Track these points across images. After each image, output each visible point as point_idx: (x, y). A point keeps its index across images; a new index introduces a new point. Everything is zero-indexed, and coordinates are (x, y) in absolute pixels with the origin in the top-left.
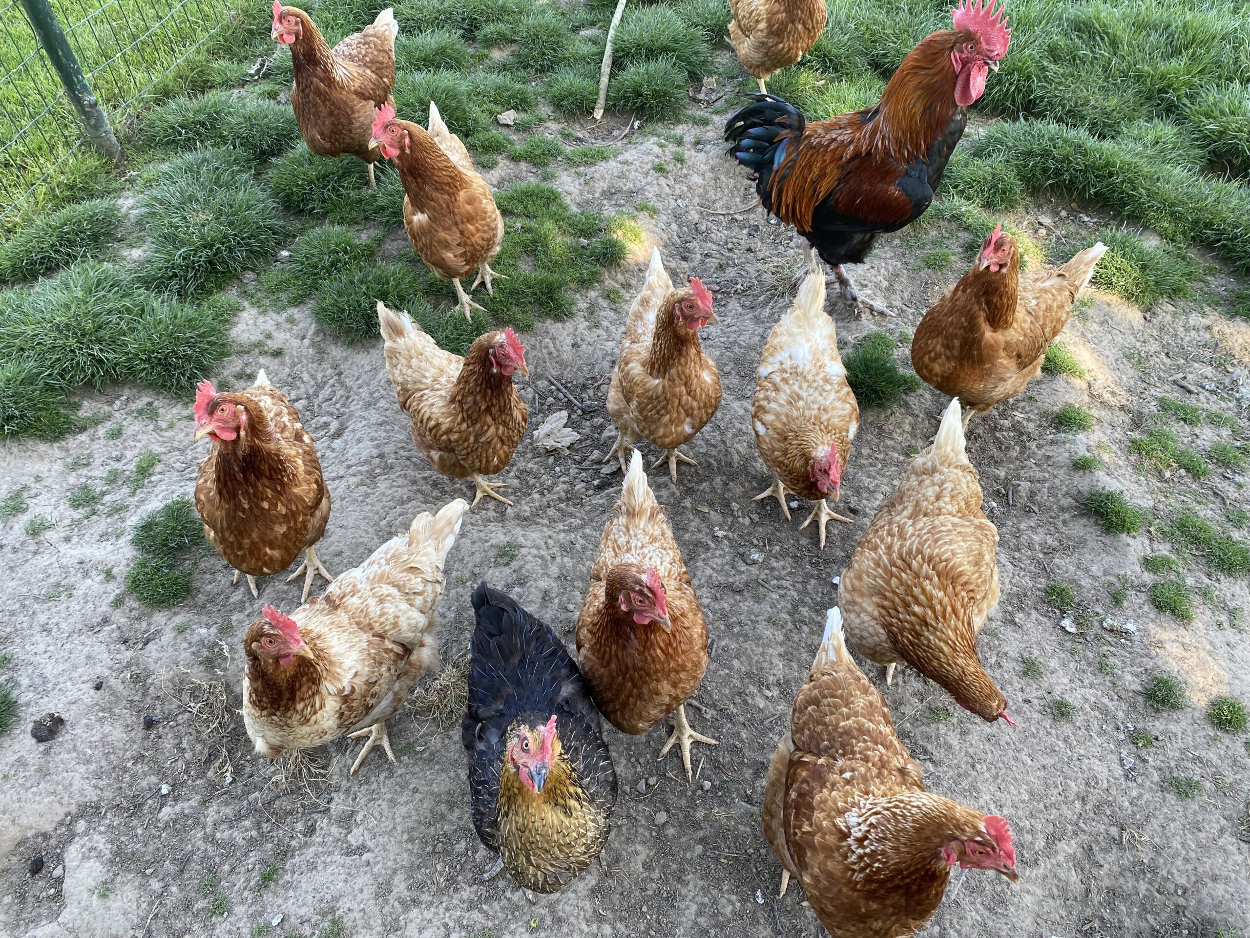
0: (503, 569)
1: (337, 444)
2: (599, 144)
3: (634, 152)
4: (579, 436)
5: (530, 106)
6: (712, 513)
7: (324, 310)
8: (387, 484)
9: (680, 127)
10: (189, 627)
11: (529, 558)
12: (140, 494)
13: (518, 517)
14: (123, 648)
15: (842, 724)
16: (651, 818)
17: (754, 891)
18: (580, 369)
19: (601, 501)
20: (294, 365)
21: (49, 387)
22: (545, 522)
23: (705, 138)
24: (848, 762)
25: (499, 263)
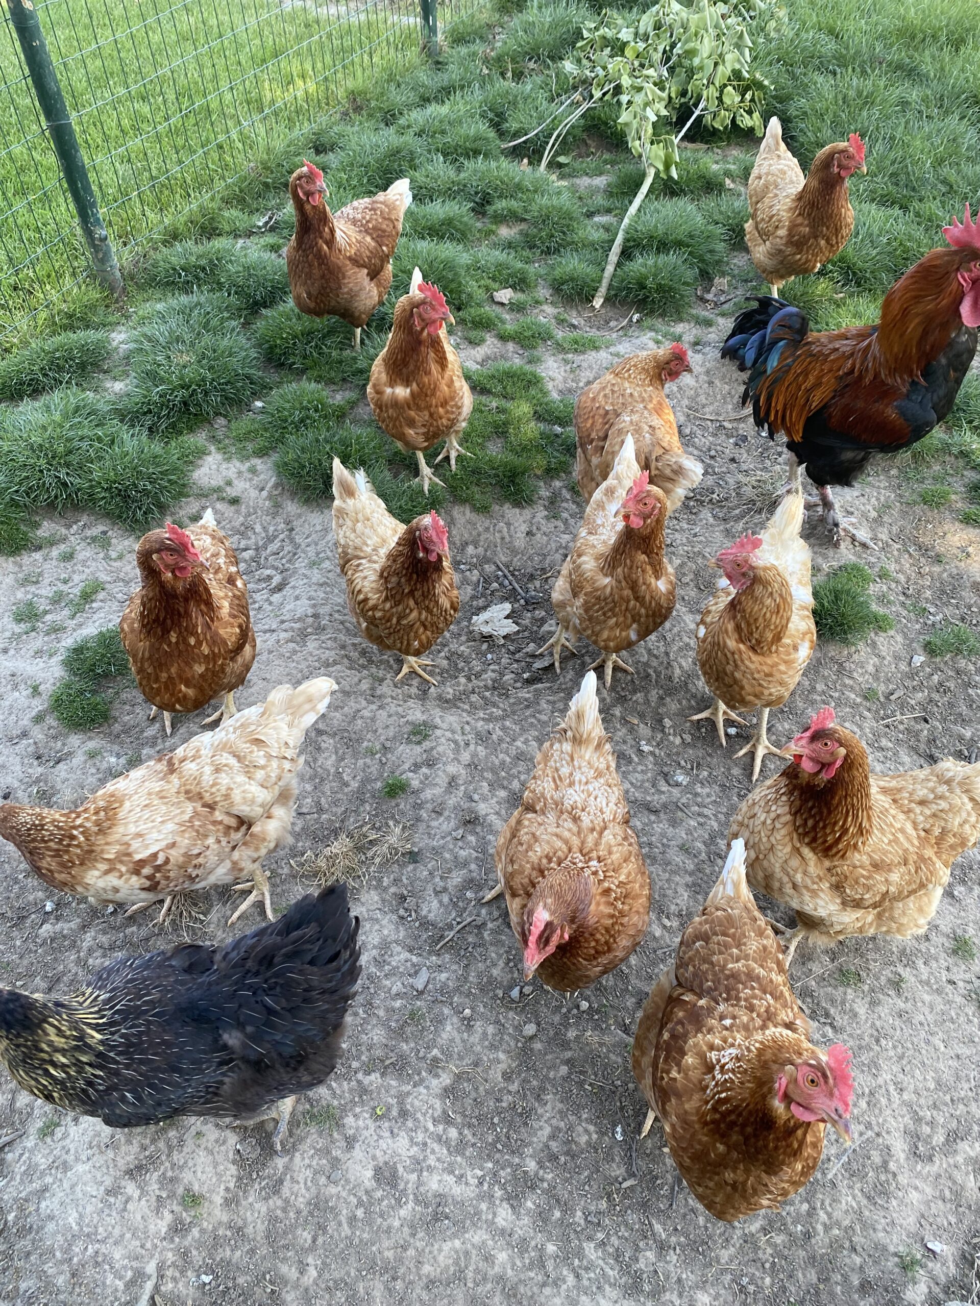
0: (415, 747)
1: (276, 599)
2: (593, 333)
3: (627, 345)
4: (518, 628)
5: (528, 286)
6: (641, 725)
7: (286, 464)
8: (316, 644)
9: (682, 325)
10: (100, 753)
11: (443, 740)
12: (79, 618)
13: (440, 698)
14: (36, 763)
15: (730, 966)
16: (518, 1028)
17: (615, 1126)
18: (530, 558)
19: (527, 696)
20: (249, 514)
21: (14, 503)
22: (467, 707)
23: (705, 340)
24: (731, 1009)
25: (465, 440)
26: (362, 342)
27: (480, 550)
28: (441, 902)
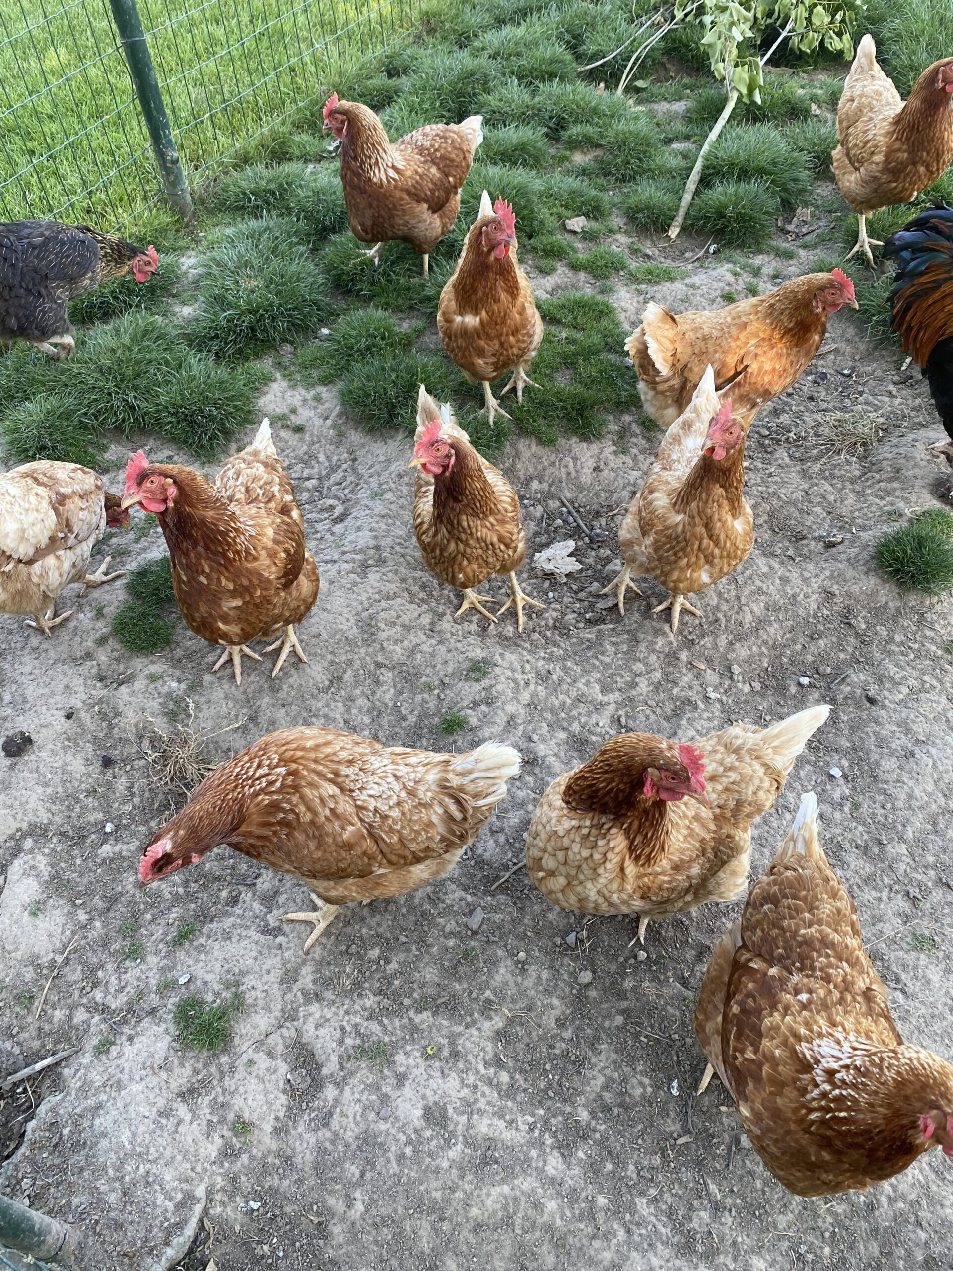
0: (473, 683)
1: (338, 528)
2: (667, 263)
3: (703, 276)
4: (581, 567)
5: (602, 215)
6: (709, 671)
7: (351, 392)
8: (378, 576)
9: (761, 257)
10: (162, 677)
11: (503, 679)
12: (143, 543)
13: (500, 635)
14: (99, 684)
15: (803, 932)
16: (574, 975)
17: (670, 1081)
18: (597, 495)
19: (590, 636)
20: (313, 443)
21: (83, 426)
22: (527, 645)
23: (785, 272)
24: (806, 980)
25: (534, 370)
26: (430, 267)
27: (545, 485)
28: (496, 842)
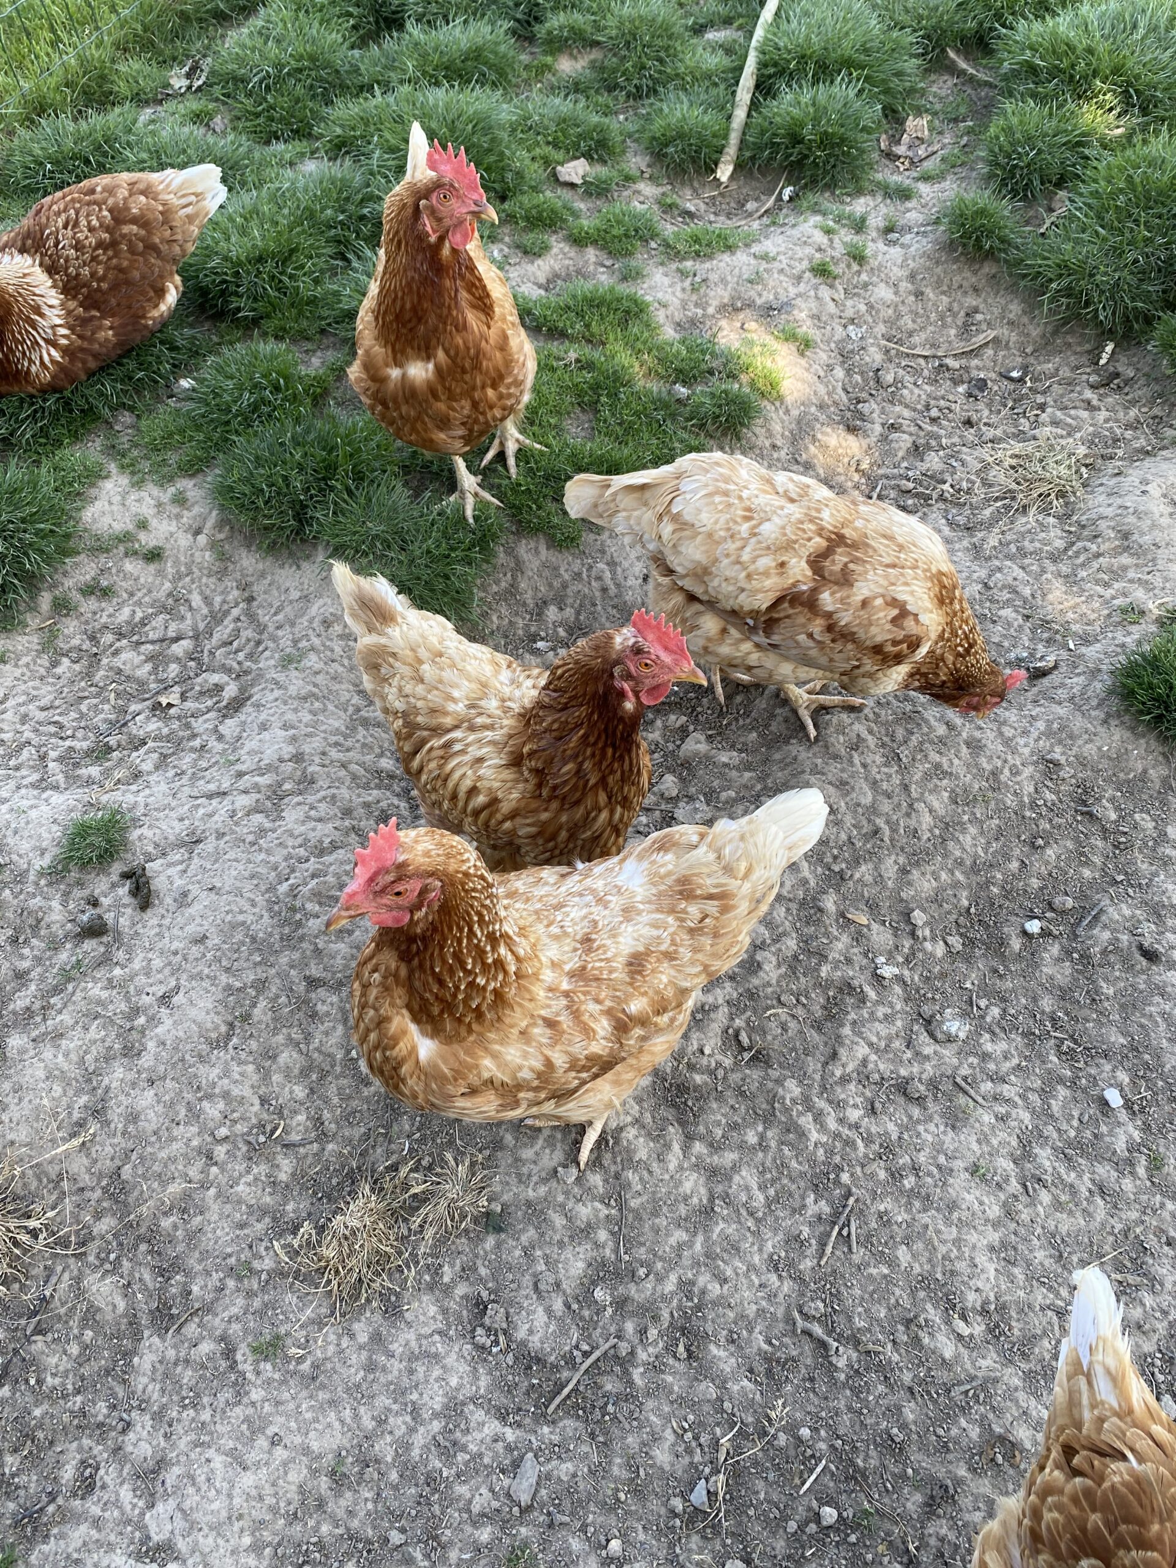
2: (721, 223)
3: (780, 239)
5: (611, 152)
6: (875, 926)
7: (231, 488)
8: (301, 812)
9: (862, 200)
20: (179, 577)
23: (901, 222)
25: (531, 421)
27: (569, 612)
